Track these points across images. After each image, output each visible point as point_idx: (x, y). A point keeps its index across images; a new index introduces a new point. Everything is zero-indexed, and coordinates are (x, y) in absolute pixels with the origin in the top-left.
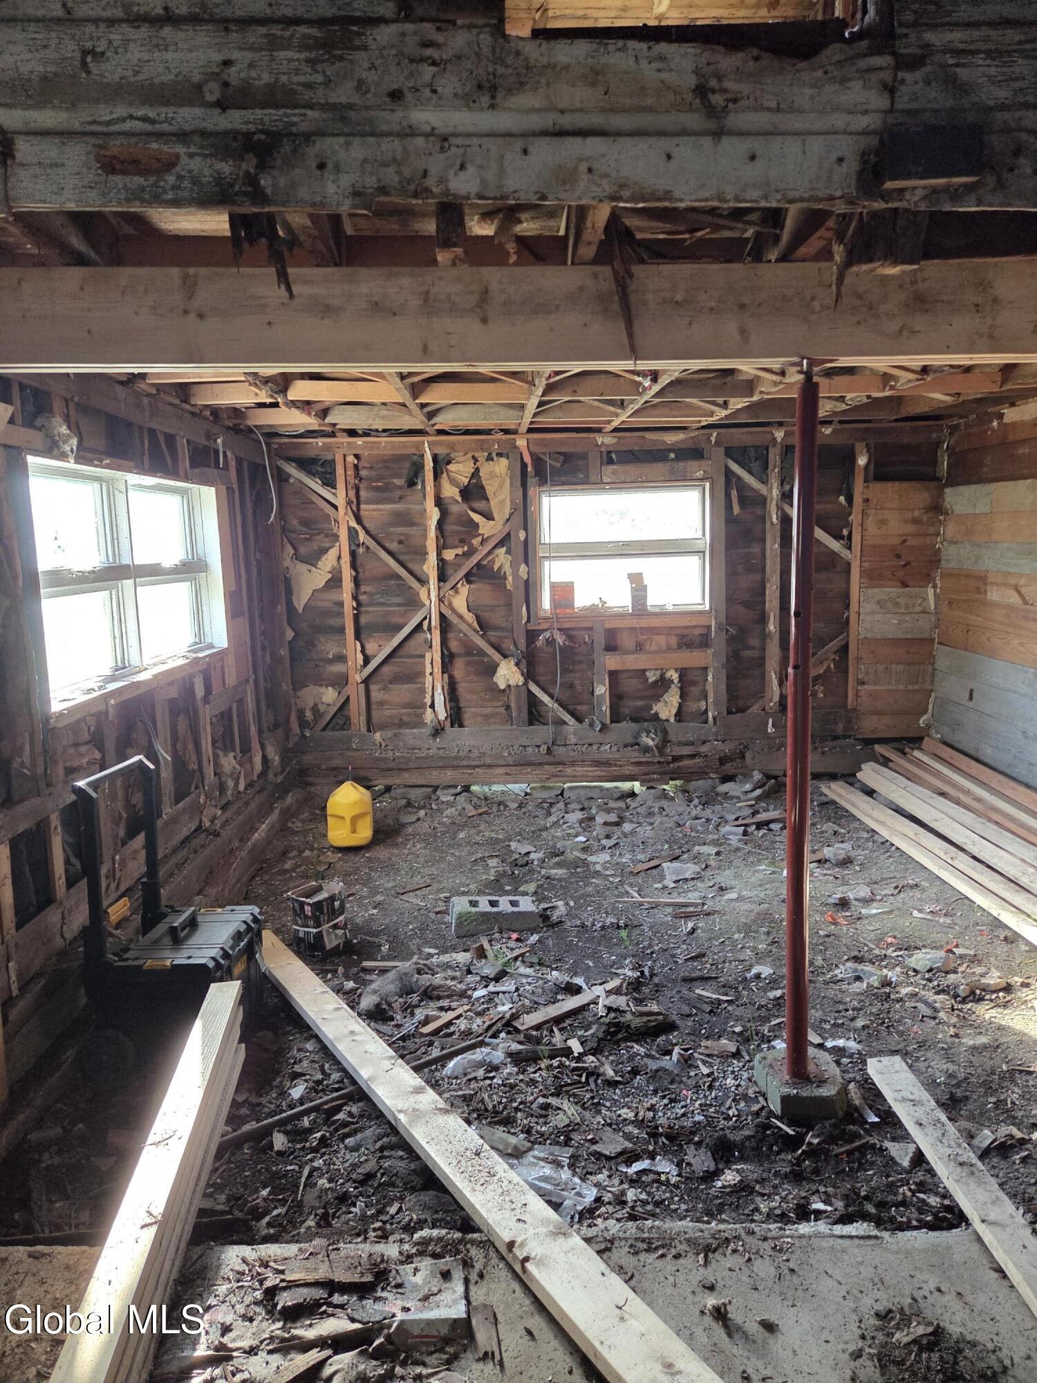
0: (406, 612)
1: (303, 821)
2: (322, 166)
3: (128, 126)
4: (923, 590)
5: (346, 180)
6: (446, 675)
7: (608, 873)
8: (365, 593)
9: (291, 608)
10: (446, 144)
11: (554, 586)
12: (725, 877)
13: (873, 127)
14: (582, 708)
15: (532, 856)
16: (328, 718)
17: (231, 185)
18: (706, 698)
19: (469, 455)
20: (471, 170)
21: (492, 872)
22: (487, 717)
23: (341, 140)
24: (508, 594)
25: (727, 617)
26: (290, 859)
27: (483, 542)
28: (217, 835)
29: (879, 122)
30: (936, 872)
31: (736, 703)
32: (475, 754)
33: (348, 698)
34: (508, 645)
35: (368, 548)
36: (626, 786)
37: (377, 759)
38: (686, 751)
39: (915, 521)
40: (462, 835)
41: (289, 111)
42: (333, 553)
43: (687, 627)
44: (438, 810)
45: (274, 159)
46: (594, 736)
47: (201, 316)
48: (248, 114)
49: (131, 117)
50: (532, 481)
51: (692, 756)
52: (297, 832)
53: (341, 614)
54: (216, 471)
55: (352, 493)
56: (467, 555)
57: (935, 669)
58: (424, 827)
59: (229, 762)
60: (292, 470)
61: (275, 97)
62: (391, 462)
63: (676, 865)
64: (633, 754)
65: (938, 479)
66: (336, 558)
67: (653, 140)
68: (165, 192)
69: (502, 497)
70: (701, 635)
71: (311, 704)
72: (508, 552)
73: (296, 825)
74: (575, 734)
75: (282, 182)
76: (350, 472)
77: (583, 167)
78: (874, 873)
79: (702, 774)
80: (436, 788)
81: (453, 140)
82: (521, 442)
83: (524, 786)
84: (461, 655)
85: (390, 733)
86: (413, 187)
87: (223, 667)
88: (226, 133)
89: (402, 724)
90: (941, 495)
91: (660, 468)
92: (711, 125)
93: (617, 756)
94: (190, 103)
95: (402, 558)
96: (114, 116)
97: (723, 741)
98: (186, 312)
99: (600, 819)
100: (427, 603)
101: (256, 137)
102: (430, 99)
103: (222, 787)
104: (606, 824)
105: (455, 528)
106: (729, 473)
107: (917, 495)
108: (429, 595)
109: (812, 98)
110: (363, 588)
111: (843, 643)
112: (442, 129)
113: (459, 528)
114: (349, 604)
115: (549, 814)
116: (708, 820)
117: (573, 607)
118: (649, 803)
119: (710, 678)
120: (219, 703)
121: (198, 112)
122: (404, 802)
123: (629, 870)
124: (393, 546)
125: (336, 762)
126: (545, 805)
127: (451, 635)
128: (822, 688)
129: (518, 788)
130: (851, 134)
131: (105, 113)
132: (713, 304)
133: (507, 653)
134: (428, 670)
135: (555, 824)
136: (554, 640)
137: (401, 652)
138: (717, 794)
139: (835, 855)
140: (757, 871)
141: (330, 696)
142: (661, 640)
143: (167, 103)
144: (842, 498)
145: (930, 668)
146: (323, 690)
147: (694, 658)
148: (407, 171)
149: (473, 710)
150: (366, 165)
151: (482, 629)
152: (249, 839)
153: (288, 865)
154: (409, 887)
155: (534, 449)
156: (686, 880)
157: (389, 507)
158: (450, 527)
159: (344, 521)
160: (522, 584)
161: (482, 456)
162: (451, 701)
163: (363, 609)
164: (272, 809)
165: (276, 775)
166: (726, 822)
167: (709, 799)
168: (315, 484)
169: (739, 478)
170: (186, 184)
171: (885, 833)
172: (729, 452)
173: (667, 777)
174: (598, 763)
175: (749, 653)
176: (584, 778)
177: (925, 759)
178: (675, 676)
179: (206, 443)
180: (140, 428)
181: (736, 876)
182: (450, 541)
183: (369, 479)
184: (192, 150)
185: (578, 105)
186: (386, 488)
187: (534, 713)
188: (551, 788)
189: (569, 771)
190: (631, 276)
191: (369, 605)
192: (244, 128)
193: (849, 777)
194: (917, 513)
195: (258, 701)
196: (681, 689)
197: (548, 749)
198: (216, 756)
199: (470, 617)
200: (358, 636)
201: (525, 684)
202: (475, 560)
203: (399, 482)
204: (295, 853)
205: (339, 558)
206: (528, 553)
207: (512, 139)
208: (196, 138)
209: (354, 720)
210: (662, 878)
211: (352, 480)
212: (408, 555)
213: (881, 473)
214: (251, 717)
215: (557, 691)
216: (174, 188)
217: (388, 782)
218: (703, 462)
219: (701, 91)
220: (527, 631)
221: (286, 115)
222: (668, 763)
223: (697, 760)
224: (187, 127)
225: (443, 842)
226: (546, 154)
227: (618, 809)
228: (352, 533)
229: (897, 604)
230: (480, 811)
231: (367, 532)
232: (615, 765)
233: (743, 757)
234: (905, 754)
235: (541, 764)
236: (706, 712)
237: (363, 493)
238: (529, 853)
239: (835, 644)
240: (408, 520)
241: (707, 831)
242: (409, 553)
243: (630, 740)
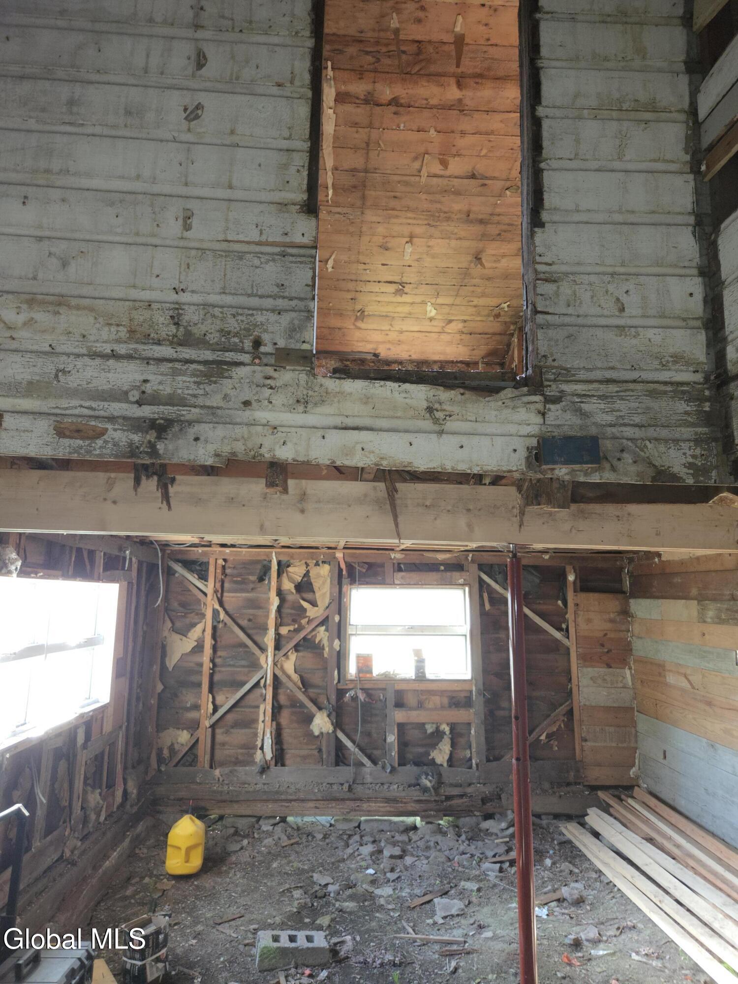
0: (249, 672)
1: (148, 848)
2: (197, 439)
3: (76, 411)
4: (622, 670)
5: (211, 448)
6: (274, 723)
7: (390, 907)
8: (220, 657)
9: (163, 666)
10: (276, 431)
11: (359, 657)
12: (483, 915)
13: (533, 432)
14: (377, 753)
15: (331, 888)
16: (180, 757)
17: (137, 447)
18: (470, 747)
19: (303, 562)
20: (289, 445)
21: (296, 903)
22: (304, 758)
23: (211, 425)
24: (325, 661)
25: (484, 684)
26: (133, 885)
27: (308, 623)
28: (74, 864)
29: (537, 430)
30: (648, 914)
31: (493, 755)
32: (293, 788)
33: (197, 740)
34: (323, 700)
35: (225, 624)
36: (410, 820)
37: (214, 792)
38: (456, 791)
39: (612, 621)
40: (275, 865)
41: (181, 408)
42: (199, 628)
43: (455, 691)
44: (259, 839)
45: (167, 434)
46: (385, 776)
47: (115, 502)
48: (155, 408)
49: (81, 406)
50: (345, 581)
51: (461, 796)
52: (142, 859)
53: (200, 673)
54: (122, 572)
55: (218, 585)
56: (297, 631)
57: (637, 732)
58: (245, 857)
59: (94, 798)
60: (178, 568)
61: (172, 400)
62: (248, 565)
63: (445, 900)
64: (415, 794)
65: (624, 593)
66: (202, 630)
67: (401, 434)
68: (95, 449)
69: (325, 590)
70: (465, 697)
71: (169, 744)
72: (327, 630)
73: (143, 851)
74: (371, 774)
75: (170, 447)
76: (219, 571)
77: (359, 447)
78: (601, 913)
79: (468, 812)
80: (259, 818)
81: (279, 429)
82: (339, 555)
83: (329, 818)
84: (287, 707)
85: (227, 770)
86: (252, 453)
87: (103, 717)
88: (139, 419)
89: (237, 762)
90: (627, 604)
91: (434, 576)
92: (437, 428)
93: (403, 794)
94: (120, 401)
95: (250, 632)
96: (71, 405)
97: (484, 784)
98: (105, 499)
99: (386, 853)
100: (265, 666)
101: (158, 422)
102: (267, 406)
103: (85, 820)
104: (392, 857)
105: (290, 611)
106: (481, 581)
107: (612, 603)
108: (267, 661)
109: (496, 416)
110: (219, 653)
111: (569, 708)
112: (274, 422)
113: (293, 612)
114: (207, 665)
115: (347, 846)
116: (472, 856)
117: (371, 672)
118: (427, 837)
119: (473, 732)
120: (95, 747)
121: (124, 406)
122: (232, 831)
123: (406, 904)
124: (244, 623)
125: (182, 794)
126: (345, 837)
127: (281, 691)
128: (556, 743)
129: (324, 820)
130: (520, 436)
131: (64, 403)
132: (450, 508)
133: (323, 706)
134: (261, 718)
135: (352, 855)
136: (357, 697)
137: (243, 703)
138: (480, 830)
139: (571, 895)
140: (509, 909)
141: (184, 737)
142: (437, 700)
143: (105, 400)
144: (560, 602)
145: (633, 730)
146: (180, 732)
147: (461, 716)
148: (250, 445)
149: (293, 751)
150: (224, 440)
151: (304, 686)
152: (101, 866)
153: (128, 892)
154: (225, 919)
155: (348, 560)
156: (452, 916)
157: (244, 595)
158: (286, 611)
159: (211, 604)
160: (335, 654)
161: (312, 563)
162: (276, 744)
163: (217, 669)
164: (124, 836)
165: (132, 806)
166: (486, 858)
167: (475, 835)
168: (193, 578)
169: (488, 585)
170: (110, 445)
171: (609, 875)
172: (481, 567)
173: (441, 814)
174: (388, 800)
175: (501, 713)
176: (377, 812)
177: (637, 807)
178: (447, 729)
179: (118, 554)
180: (71, 548)
181: (493, 914)
182: (285, 620)
183: (232, 576)
184: (116, 427)
185: (356, 414)
186: (243, 582)
187: (340, 757)
188: (351, 820)
189: (365, 806)
190: (396, 491)
191: (223, 666)
192: (152, 416)
193: (580, 819)
194: (612, 616)
195: (127, 744)
196: (452, 739)
197: (350, 786)
198: (85, 792)
199: (296, 677)
200: (211, 691)
201: (334, 732)
202: (302, 635)
203: (253, 578)
204: (137, 879)
205: (204, 631)
206: (340, 631)
207: (315, 430)
208: (120, 421)
209: (200, 759)
210: (433, 913)
211: (220, 576)
212: (254, 630)
213: (584, 586)
214: (119, 756)
215: (358, 738)
216: (101, 447)
217: (221, 812)
218: (463, 573)
219: (430, 410)
220: (338, 690)
221: (178, 410)
222: (442, 802)
223: (465, 800)
224: (116, 414)
225: (259, 872)
226: (337, 439)
227: (402, 842)
228: (216, 613)
229: (604, 680)
230: (292, 841)
231: (227, 613)
232: (401, 802)
233: (500, 798)
234: (621, 800)
235: (343, 800)
236: (470, 759)
237: (226, 585)
238: (327, 885)
239: (563, 709)
240: (258, 605)
241: (471, 868)
242: (254, 628)
243: (413, 781)
